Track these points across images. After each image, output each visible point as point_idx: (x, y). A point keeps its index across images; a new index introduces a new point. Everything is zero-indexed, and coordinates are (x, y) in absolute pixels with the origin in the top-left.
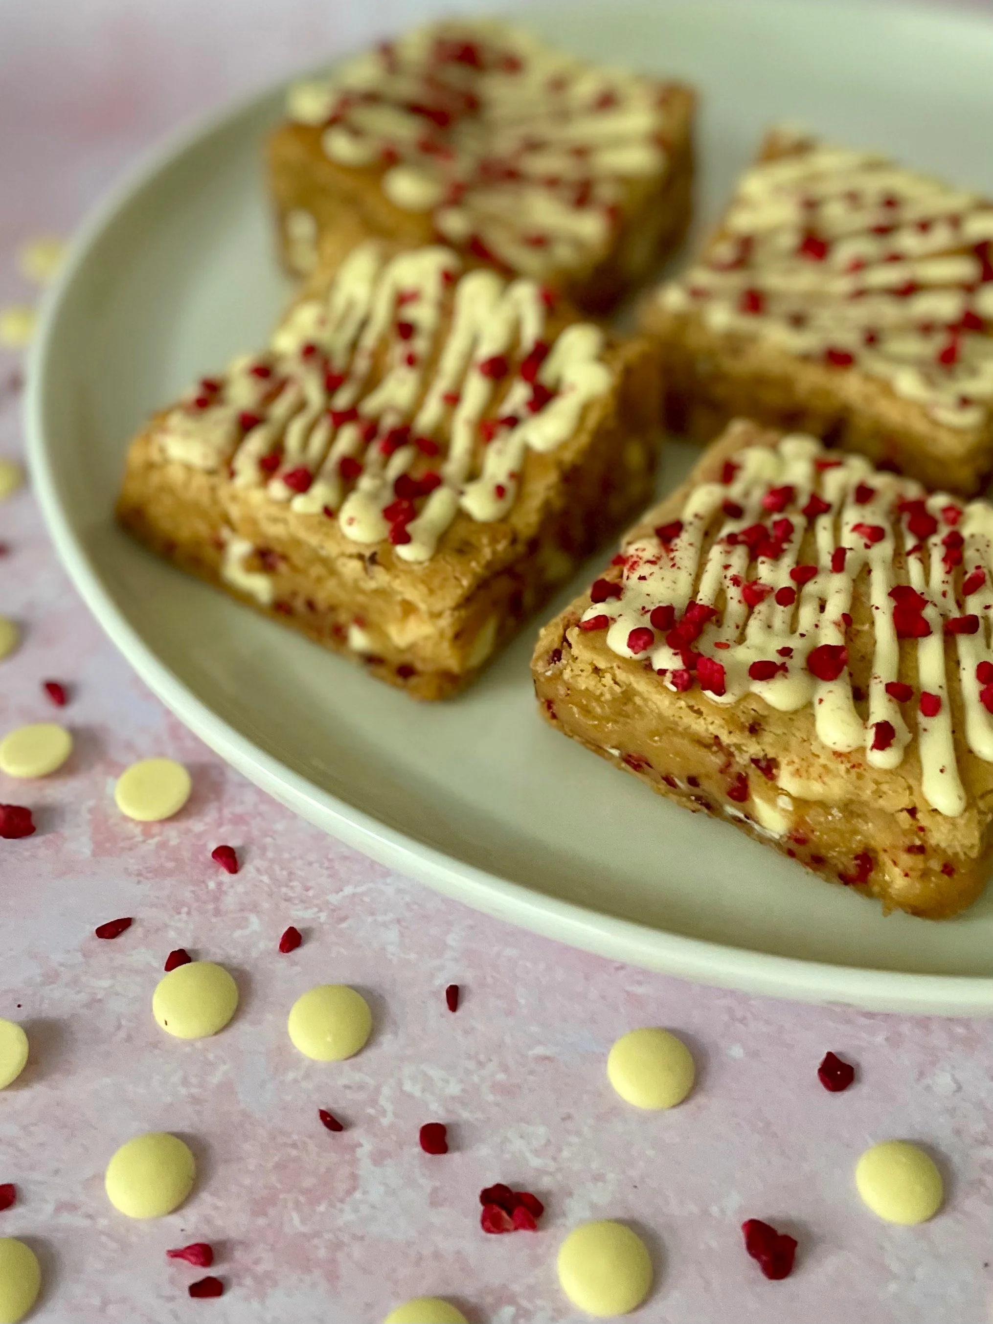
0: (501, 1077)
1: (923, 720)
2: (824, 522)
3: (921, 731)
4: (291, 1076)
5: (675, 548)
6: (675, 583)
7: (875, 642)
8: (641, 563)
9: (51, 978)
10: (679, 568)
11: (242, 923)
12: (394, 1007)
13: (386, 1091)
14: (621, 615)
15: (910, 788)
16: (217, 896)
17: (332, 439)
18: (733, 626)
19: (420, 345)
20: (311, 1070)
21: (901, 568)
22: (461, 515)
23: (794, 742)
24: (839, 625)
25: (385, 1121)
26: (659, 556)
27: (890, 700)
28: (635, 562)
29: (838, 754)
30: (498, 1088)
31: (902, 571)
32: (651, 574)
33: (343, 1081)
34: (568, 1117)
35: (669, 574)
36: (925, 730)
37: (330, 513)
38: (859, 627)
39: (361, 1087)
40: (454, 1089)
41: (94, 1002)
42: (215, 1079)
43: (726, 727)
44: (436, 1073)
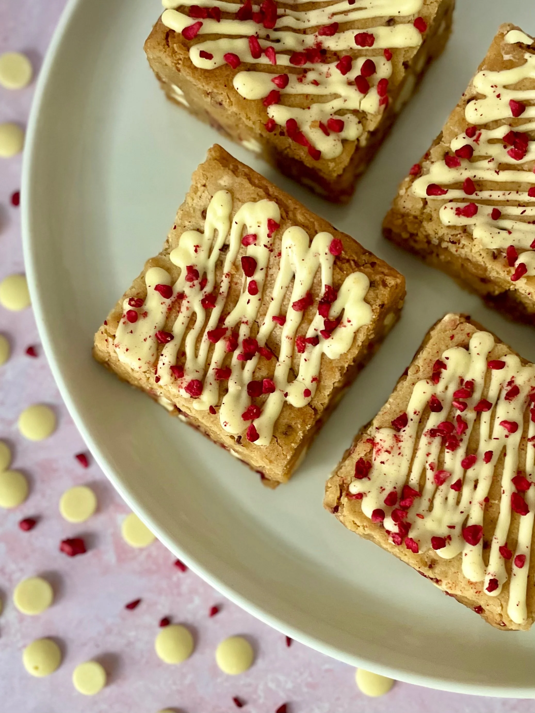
0: (310, 680)
1: (515, 569)
2: (486, 416)
3: (513, 575)
4: (219, 680)
5: (402, 440)
6: (400, 467)
7: (499, 513)
8: (383, 450)
9: (109, 631)
10: (402, 456)
11: (191, 601)
12: (263, 646)
13: (261, 687)
14: (369, 492)
15: (501, 605)
16: (178, 585)
17: (211, 349)
18: (427, 500)
19: (258, 276)
20: (228, 678)
21: (523, 449)
22: (286, 406)
23: (450, 573)
24: (482, 505)
25: (261, 701)
26: (392, 446)
27: (500, 558)
28: (380, 450)
29: (470, 583)
30: (309, 685)
31: (523, 451)
32: (387, 461)
33: (242, 682)
34: (338, 699)
35: (397, 459)
36: (515, 575)
37: (213, 410)
38: (493, 502)
39: (250, 685)
40: (290, 685)
41: (129, 644)
42: (187, 681)
43: (418, 565)
44: (282, 678)
